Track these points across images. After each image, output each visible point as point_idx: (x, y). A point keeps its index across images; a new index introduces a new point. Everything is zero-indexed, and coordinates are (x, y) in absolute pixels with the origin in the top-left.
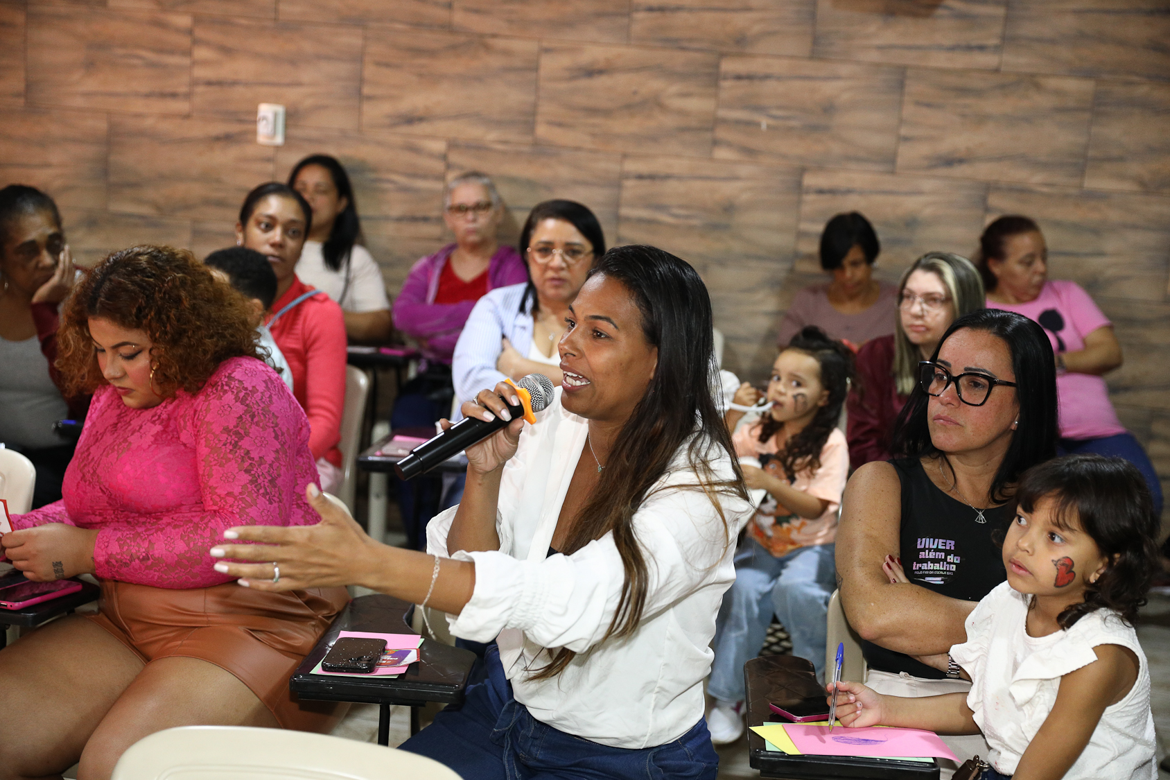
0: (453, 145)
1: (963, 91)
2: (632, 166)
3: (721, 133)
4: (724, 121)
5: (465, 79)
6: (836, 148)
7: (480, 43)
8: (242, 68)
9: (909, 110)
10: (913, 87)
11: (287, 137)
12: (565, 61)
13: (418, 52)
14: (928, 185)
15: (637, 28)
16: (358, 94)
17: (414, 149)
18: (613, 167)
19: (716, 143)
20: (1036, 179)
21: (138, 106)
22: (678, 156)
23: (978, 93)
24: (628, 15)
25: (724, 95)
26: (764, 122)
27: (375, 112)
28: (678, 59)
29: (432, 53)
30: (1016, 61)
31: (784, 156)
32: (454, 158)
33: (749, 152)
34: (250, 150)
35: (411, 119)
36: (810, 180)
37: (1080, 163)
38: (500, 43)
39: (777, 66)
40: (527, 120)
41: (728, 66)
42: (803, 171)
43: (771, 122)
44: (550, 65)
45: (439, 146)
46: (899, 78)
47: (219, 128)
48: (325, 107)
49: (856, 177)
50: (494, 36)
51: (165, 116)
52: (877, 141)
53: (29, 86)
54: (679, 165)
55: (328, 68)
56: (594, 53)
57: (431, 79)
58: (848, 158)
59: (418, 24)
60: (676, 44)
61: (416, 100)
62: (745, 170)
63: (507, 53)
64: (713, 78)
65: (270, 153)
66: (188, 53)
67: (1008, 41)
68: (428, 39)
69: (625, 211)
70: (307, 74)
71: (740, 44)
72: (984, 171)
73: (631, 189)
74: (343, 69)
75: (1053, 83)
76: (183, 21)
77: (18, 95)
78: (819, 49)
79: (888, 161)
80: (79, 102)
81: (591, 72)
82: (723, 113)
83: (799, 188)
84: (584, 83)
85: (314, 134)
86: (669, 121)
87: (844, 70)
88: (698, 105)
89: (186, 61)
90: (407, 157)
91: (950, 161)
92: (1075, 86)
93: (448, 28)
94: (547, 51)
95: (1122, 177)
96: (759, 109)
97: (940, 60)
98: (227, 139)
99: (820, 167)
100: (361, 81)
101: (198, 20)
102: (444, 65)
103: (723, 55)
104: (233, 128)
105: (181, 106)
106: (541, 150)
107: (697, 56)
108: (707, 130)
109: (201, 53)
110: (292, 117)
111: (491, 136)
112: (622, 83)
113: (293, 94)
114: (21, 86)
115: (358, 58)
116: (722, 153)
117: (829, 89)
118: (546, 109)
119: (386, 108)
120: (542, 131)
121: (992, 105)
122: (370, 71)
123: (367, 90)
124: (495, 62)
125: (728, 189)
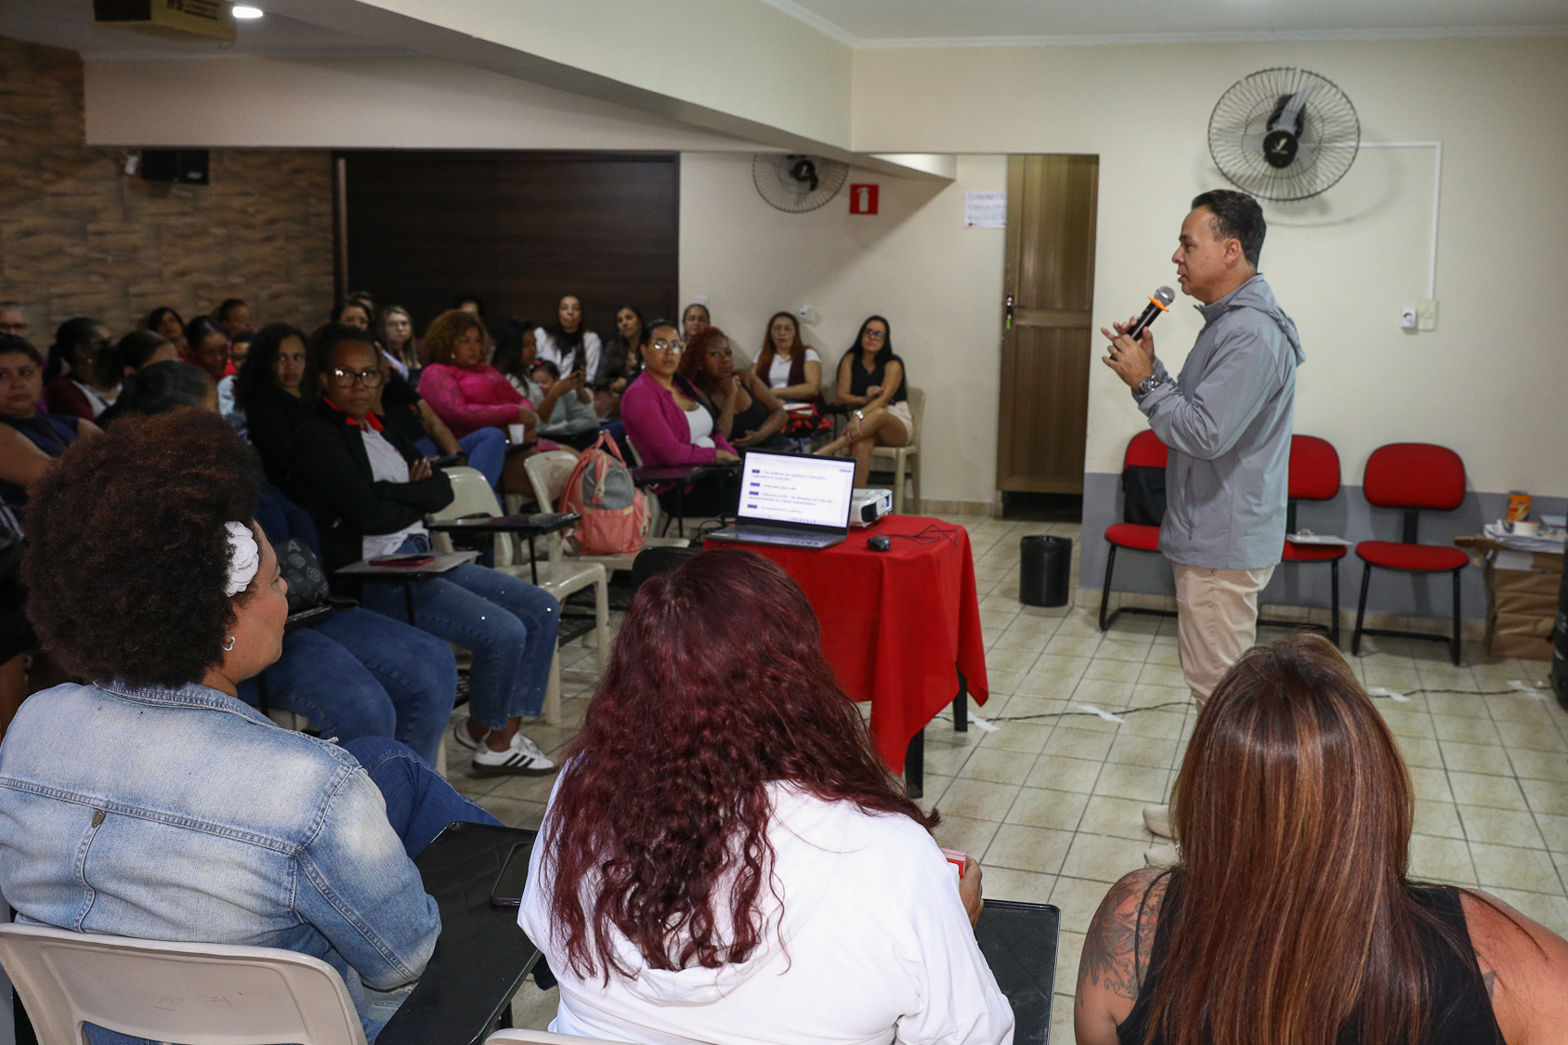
1: (183, 237)
2: (55, 290)
3: (92, 267)
4: (92, 260)
6: (140, 271)
9: (164, 248)
10: (166, 236)
12: (15, 227)
14: (176, 287)
15: (47, 206)
18: (45, 291)
19: (90, 273)
20: (212, 279)
22: (74, 282)
23: (188, 237)
24: (41, 198)
25: (90, 244)
26: (110, 259)
28: (68, 224)
30: (198, 220)
31: (119, 277)
33: (105, 276)
36: (133, 290)
39: (112, 226)
41: (91, 227)
42: (127, 284)
44: (6, 230)
46: (158, 231)
49: (149, 286)
52: (155, 266)
54: (75, 287)
56: (30, 221)
58: (145, 276)
60: (66, 215)
62: (105, 287)
64: (82, 234)
67: (195, 210)
69: (54, 318)
71: (94, 214)
72: (195, 278)
73: (56, 303)
75: (214, 230)
78: (127, 216)
79: (159, 275)
81: (28, 233)
82: (91, 255)
84: (25, 240)
86: (68, 261)
87: (138, 227)
88: (79, 250)
91: (182, 274)
92: (220, 231)
94: (4, 222)
96: (107, 251)
97: (174, 221)
99: (134, 282)
103: (86, 221)
106: (9, 285)
107: (75, 221)
108: (85, 265)
112: (44, 240)
116: (94, 278)
117: (134, 238)
118: (8, 258)
120: (8, 272)
121: (195, 243)
125: (100, 298)
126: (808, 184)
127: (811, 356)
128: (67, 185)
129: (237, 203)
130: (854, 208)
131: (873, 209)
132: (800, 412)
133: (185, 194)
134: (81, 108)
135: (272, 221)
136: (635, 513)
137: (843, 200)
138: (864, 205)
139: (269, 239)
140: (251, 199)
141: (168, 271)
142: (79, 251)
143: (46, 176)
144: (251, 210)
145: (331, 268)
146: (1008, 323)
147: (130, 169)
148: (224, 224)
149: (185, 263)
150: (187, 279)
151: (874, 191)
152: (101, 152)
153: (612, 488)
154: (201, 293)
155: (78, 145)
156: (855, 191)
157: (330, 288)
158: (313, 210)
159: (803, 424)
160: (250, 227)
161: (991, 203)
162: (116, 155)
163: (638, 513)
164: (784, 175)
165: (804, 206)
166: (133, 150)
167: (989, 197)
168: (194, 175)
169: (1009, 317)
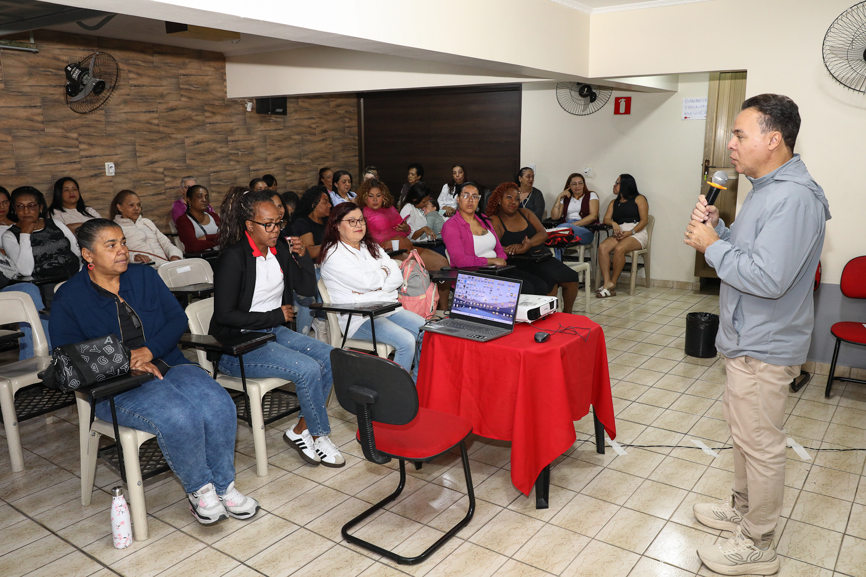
0: (165, 169)
1: (278, 141)
2: (211, 169)
3: (231, 157)
4: (231, 154)
5: (166, 148)
6: (256, 158)
7: (168, 136)
8: (97, 151)
9: (268, 147)
10: (269, 141)
11: (115, 173)
12: (191, 140)
13: (152, 140)
14: (275, 166)
15: (207, 129)
16: (135, 155)
17: (155, 172)
18: (207, 170)
19: (230, 160)
20: (294, 161)
21: (62, 168)
22: (222, 165)
23: (281, 141)
24: (204, 125)
25: (230, 146)
27: (141, 161)
28: (219, 137)
29: (156, 141)
30: (286, 132)
31: (245, 162)
32: (166, 173)
33: (238, 162)
34: (104, 179)
35: (152, 162)
36: (251, 168)
37: (300, 156)
38: (174, 136)
39: (241, 137)
40: (183, 158)
41: (230, 138)
42: (249, 166)
43: (241, 153)
44: (187, 141)
45: (161, 170)
46: (265, 139)
47: (93, 172)
48: (126, 161)
49: (261, 166)
50: (172, 134)
51: (73, 170)
52: (263, 155)
53: (17, 165)
54: (222, 168)
55: (126, 148)
56: (199, 136)
57: (156, 149)
58: (258, 161)
59: (151, 132)
60: (217, 133)
61: (153, 156)
62: (238, 167)
63: (176, 139)
64: (226, 142)
65: (111, 179)
66: (77, 147)
67: (285, 127)
68: (154, 136)
69: (212, 183)
70: (119, 151)
71: (232, 131)
72: (284, 161)
73: (213, 176)
74: (130, 148)
75: (294, 137)
76: (75, 135)
77: (13, 169)
78: (249, 131)
79: (265, 160)
80: (39, 169)
81: (198, 143)
82: (230, 152)
83: (249, 170)
84: (197, 146)
85: (124, 170)
86: (218, 155)
87: (254, 137)
89: (77, 150)
90: (153, 175)
91: (278, 159)
92: (297, 137)
93: (158, 132)
94: (186, 137)
95: (308, 159)
96: (238, 150)
97: (273, 133)
98: (96, 176)
99: (253, 163)
100: (135, 151)
101: (80, 135)
102: (160, 144)
103: (229, 135)
104: (97, 172)
105: (78, 166)
106: (189, 168)
107: (223, 135)
108: (227, 157)
109: (82, 146)
110: (116, 165)
111: (175, 165)
112: (206, 145)
113: (115, 158)
114: (14, 165)
115: (134, 144)
116: (232, 163)
117: (252, 142)
118: (188, 155)
119: (145, 159)
120: (188, 162)
121: (284, 144)
122: (138, 148)
123: (137, 155)
124: (173, 142)
125: (235, 173)
126: (589, 98)
127: (593, 197)
128: (218, 118)
129: (306, 123)
130: (617, 112)
131: (628, 111)
132: (561, 232)
133: (279, 120)
134: (225, 80)
135: (325, 131)
136: (426, 298)
137: (611, 106)
138: (622, 109)
139: (323, 140)
140: (313, 121)
141: (270, 158)
142: (224, 150)
143: (207, 114)
144: (314, 126)
145: (357, 153)
146: (705, 176)
147: (249, 109)
148: (299, 134)
149: (279, 153)
150: (280, 161)
151: (628, 100)
152: (234, 101)
153: (410, 284)
154: (287, 168)
155: (223, 99)
156: (617, 100)
157: (357, 163)
158: (346, 125)
159: (562, 240)
160: (311, 134)
161: (698, 104)
162: (241, 102)
163: (429, 299)
164: (576, 94)
165: (588, 111)
166: (251, 99)
167: (698, 101)
168: (281, 110)
169: (706, 173)
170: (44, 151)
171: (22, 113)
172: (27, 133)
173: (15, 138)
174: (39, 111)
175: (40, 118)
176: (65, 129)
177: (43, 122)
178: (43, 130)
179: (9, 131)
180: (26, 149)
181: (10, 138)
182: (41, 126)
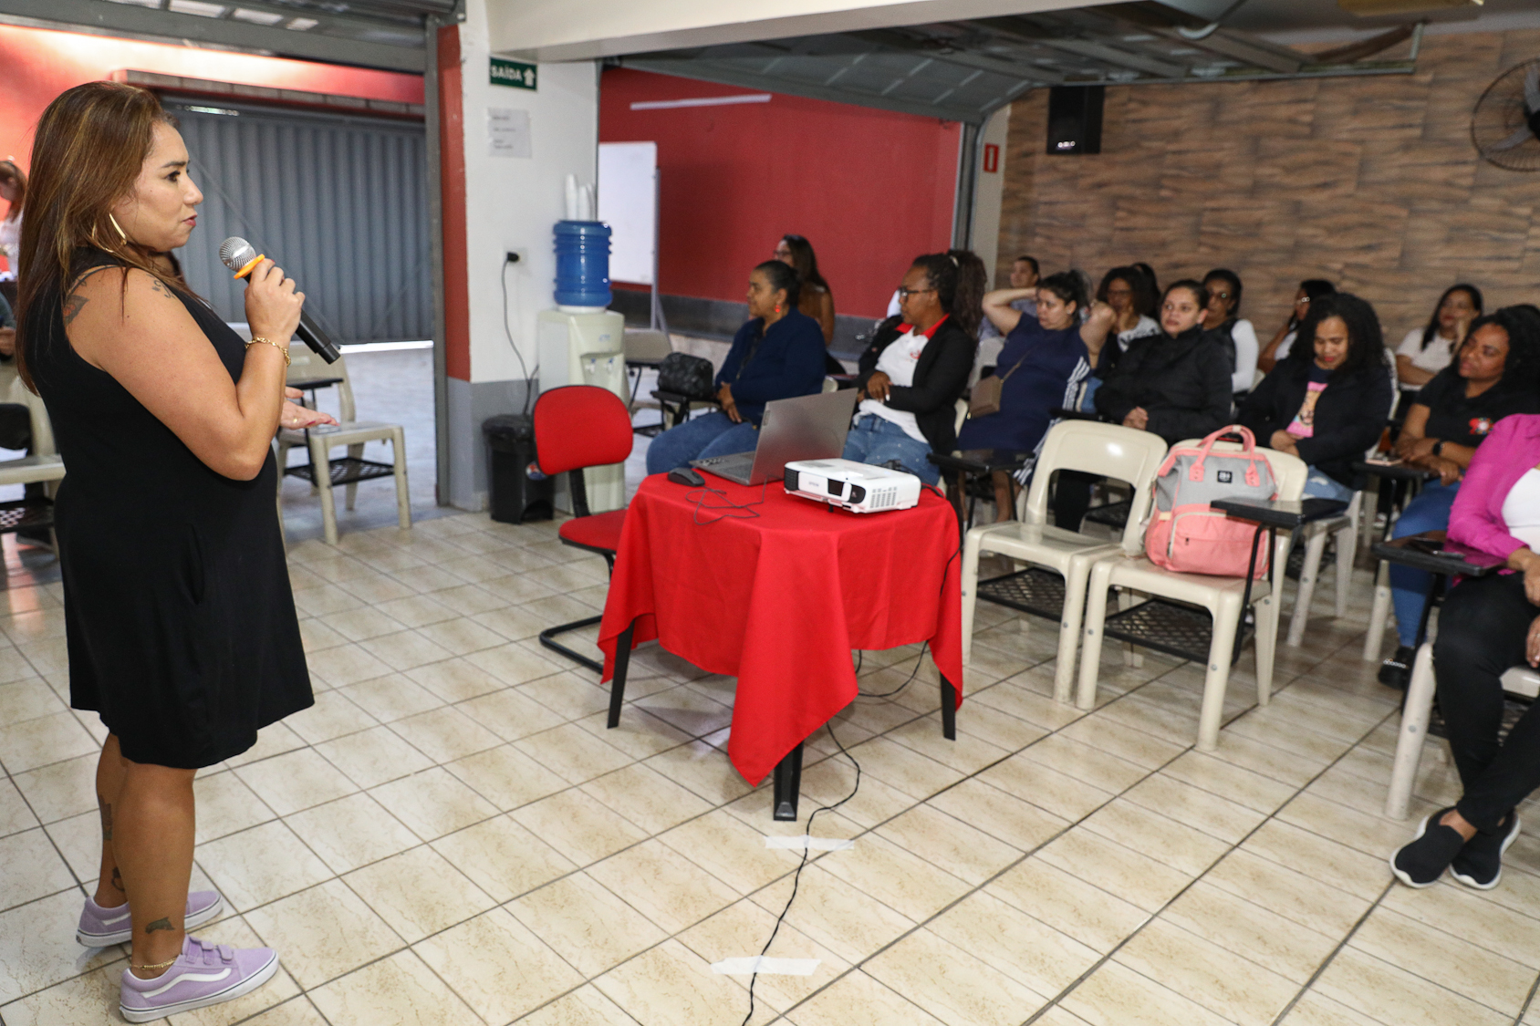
170: (1454, 235)
171: (1439, 174)
172: (1435, 205)
173: (1414, 213)
174: (1469, 169)
175: (1468, 182)
176: (1506, 199)
177: (1472, 188)
178: (1466, 201)
179: (1406, 202)
180: (1426, 230)
181: (1404, 213)
182: (1465, 194)
